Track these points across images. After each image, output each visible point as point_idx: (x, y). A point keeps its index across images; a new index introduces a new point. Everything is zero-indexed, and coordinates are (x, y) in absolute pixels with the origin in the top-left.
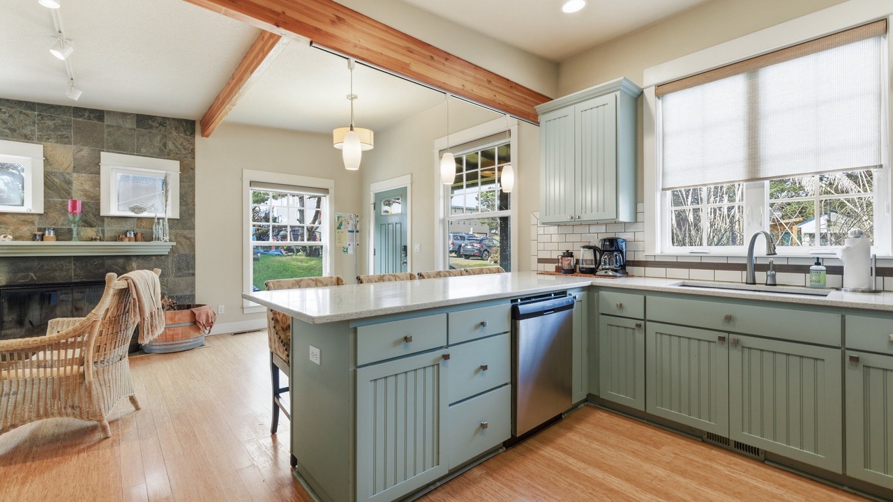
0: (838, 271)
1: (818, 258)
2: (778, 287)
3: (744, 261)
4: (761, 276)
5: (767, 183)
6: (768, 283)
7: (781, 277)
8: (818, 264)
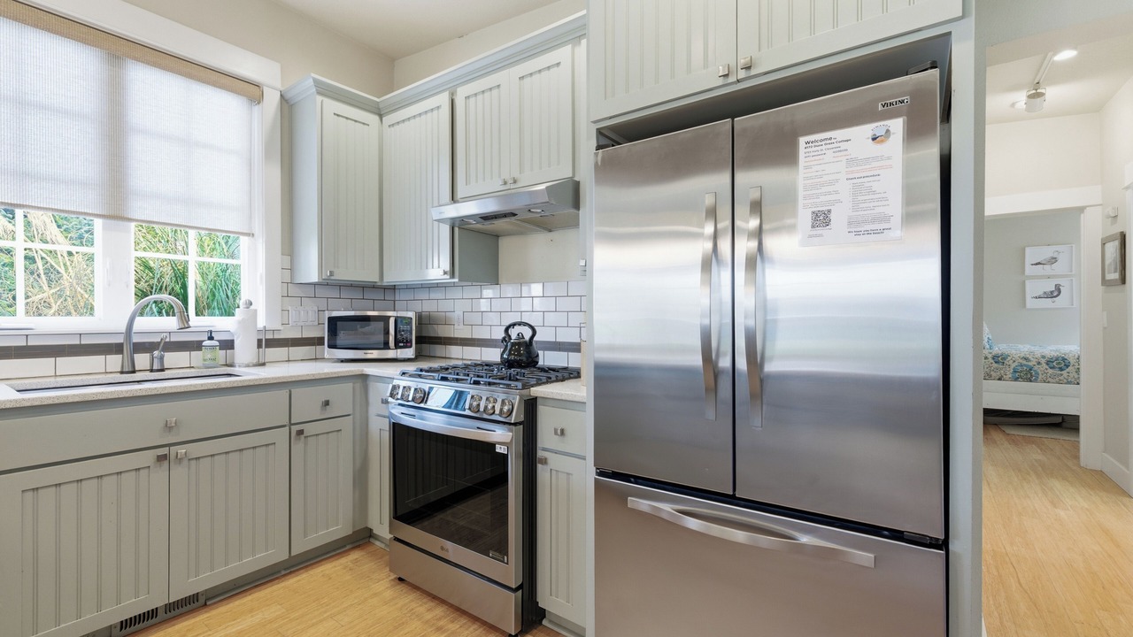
0: (228, 345)
1: (211, 332)
2: (167, 372)
3: (120, 340)
4: (142, 360)
5: (133, 224)
6: (155, 367)
7: (171, 358)
8: (211, 338)
